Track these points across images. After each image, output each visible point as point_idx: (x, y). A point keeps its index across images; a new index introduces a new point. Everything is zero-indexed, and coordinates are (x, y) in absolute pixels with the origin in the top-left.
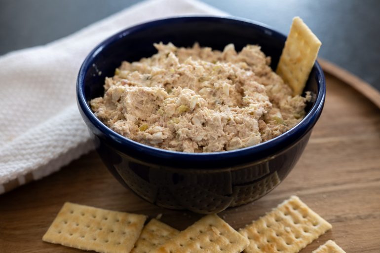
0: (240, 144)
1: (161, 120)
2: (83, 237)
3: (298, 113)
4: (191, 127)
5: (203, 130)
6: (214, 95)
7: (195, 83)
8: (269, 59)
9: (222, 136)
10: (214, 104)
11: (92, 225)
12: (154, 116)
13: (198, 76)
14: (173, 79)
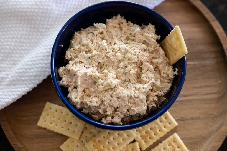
0: (135, 111)
1: (96, 93)
2: (57, 125)
3: (169, 80)
4: (111, 100)
5: (117, 101)
6: (125, 74)
7: (116, 64)
8: (159, 37)
9: (127, 105)
10: (125, 81)
11: (61, 119)
12: (92, 90)
13: (117, 60)
14: (103, 61)
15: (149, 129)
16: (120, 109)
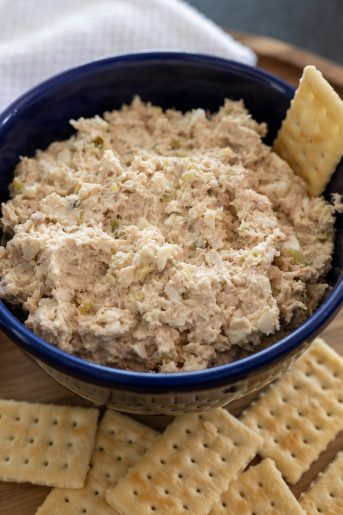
0: (246, 327)
1: (114, 294)
2: (7, 459)
3: (323, 232)
4: (165, 305)
5: (185, 307)
6: (191, 229)
7: (156, 206)
8: (264, 126)
9: (216, 313)
10: (193, 248)
11: (17, 437)
12: (100, 288)
13: (159, 194)
14: (118, 204)
15: (296, 415)
16: (198, 331)
